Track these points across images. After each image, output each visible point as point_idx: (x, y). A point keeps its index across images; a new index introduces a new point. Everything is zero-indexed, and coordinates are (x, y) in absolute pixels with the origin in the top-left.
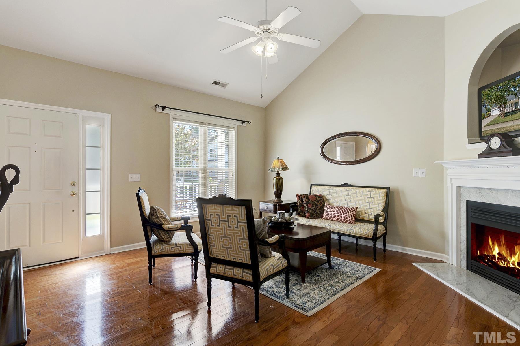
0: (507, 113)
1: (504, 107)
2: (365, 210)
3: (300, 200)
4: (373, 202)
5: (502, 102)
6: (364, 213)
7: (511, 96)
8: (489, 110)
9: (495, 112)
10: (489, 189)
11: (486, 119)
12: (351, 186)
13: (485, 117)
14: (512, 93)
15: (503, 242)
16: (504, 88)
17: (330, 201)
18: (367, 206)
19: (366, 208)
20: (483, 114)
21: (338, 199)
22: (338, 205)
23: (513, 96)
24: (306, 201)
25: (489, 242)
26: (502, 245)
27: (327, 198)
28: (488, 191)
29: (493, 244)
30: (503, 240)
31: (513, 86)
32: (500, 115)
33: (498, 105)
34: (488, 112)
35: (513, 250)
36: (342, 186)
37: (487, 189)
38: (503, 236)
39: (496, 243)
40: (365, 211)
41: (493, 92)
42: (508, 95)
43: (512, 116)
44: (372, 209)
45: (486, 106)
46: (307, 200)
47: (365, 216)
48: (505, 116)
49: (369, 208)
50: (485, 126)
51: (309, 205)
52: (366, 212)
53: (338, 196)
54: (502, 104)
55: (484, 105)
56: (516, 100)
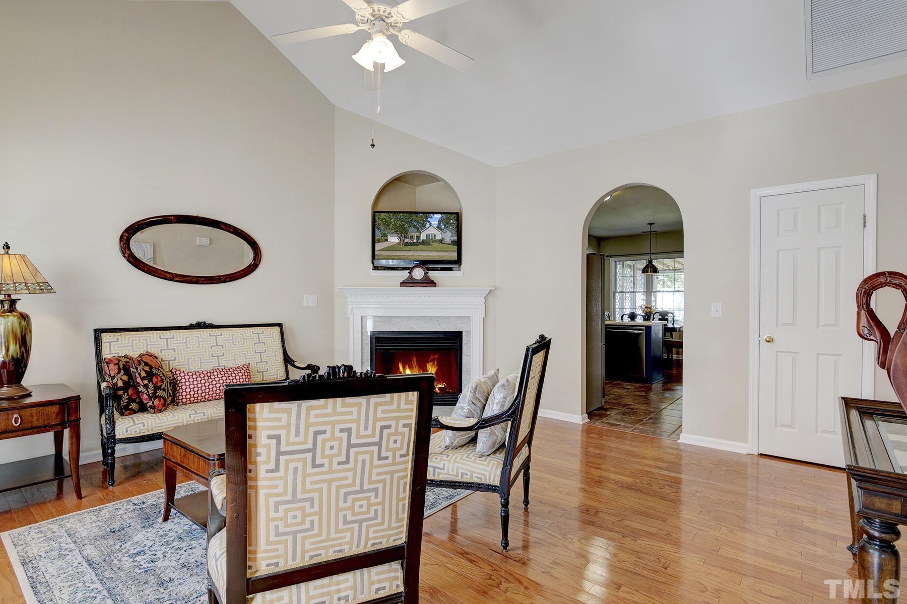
0: (407, 243)
1: (404, 237)
2: (256, 366)
3: (122, 372)
4: (265, 350)
5: (401, 231)
6: (255, 373)
7: (412, 228)
8: (385, 235)
9: (394, 239)
10: (400, 317)
11: (381, 243)
12: (211, 326)
13: (379, 241)
14: (414, 226)
15: (415, 364)
16: (406, 219)
17: (174, 365)
18: (258, 359)
19: (257, 363)
20: (376, 238)
21: (194, 356)
22: (197, 368)
23: (415, 230)
24: (145, 371)
25: (399, 368)
26: (414, 367)
27: (163, 357)
28: (398, 320)
29: (404, 368)
30: (415, 361)
31: (415, 220)
32: (399, 244)
33: (397, 233)
34: (384, 237)
35: (425, 368)
36: (191, 327)
37: (397, 317)
38: (415, 357)
39: (407, 366)
40: (255, 368)
41: (391, 219)
42: (410, 226)
43: (413, 247)
44: (266, 362)
45: (381, 230)
46: (147, 368)
47: (258, 377)
48: (405, 246)
49: (261, 362)
50: (379, 250)
51: (156, 380)
52: (258, 369)
53: (193, 350)
54: (402, 233)
55: (379, 229)
56: (418, 234)
